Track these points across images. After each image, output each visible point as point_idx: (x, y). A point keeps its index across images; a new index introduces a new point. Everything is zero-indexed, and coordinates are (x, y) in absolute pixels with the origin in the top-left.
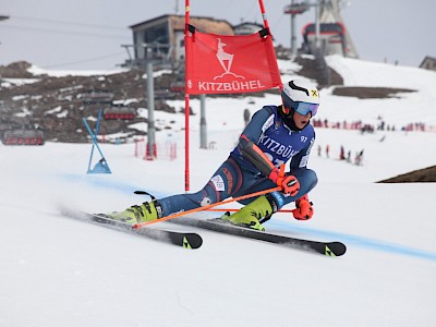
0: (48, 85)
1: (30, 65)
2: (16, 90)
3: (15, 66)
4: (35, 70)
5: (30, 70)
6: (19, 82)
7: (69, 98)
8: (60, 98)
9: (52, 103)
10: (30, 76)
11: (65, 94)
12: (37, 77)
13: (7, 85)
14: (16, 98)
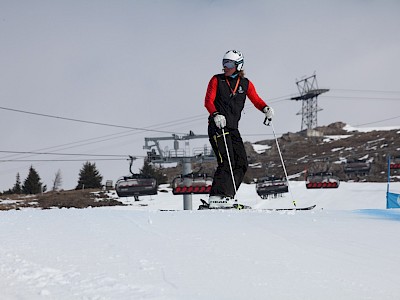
0: (359, 139)
1: (345, 125)
2: (335, 144)
3: (333, 126)
4: (348, 128)
5: (344, 128)
6: (336, 138)
7: (374, 148)
8: (367, 148)
9: (362, 152)
10: (345, 133)
11: (371, 145)
12: (349, 133)
13: (327, 140)
14: (334, 150)
